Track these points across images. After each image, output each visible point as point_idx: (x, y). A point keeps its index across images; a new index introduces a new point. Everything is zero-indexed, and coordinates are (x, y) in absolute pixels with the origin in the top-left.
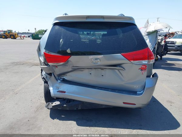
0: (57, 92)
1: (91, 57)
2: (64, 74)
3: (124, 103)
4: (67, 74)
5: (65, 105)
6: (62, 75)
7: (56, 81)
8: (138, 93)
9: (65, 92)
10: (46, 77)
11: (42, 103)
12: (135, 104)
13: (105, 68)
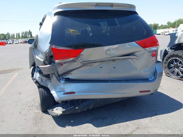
0: (64, 94)
1: (107, 48)
2: (68, 72)
3: (140, 92)
4: (72, 72)
5: (77, 108)
6: (65, 74)
7: (58, 82)
8: (149, 79)
9: (74, 93)
10: (42, 80)
11: (37, 113)
12: (149, 91)
13: (119, 59)
